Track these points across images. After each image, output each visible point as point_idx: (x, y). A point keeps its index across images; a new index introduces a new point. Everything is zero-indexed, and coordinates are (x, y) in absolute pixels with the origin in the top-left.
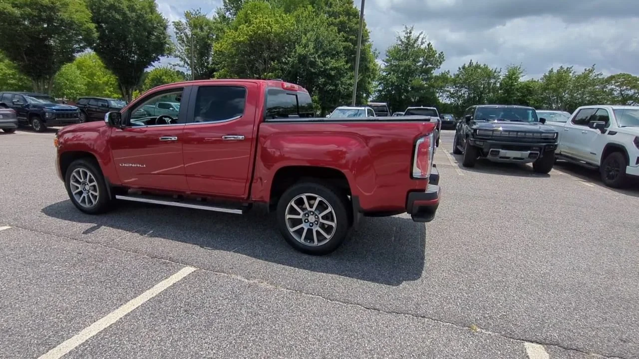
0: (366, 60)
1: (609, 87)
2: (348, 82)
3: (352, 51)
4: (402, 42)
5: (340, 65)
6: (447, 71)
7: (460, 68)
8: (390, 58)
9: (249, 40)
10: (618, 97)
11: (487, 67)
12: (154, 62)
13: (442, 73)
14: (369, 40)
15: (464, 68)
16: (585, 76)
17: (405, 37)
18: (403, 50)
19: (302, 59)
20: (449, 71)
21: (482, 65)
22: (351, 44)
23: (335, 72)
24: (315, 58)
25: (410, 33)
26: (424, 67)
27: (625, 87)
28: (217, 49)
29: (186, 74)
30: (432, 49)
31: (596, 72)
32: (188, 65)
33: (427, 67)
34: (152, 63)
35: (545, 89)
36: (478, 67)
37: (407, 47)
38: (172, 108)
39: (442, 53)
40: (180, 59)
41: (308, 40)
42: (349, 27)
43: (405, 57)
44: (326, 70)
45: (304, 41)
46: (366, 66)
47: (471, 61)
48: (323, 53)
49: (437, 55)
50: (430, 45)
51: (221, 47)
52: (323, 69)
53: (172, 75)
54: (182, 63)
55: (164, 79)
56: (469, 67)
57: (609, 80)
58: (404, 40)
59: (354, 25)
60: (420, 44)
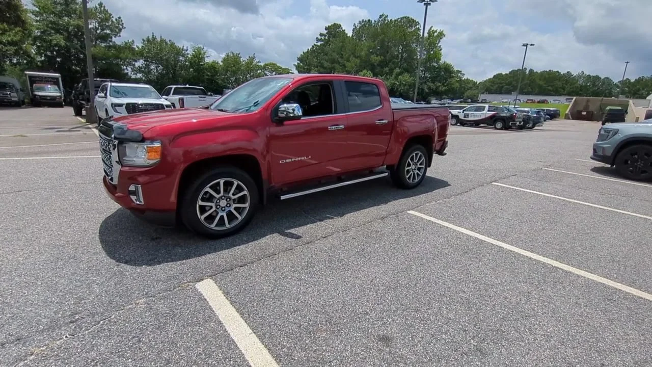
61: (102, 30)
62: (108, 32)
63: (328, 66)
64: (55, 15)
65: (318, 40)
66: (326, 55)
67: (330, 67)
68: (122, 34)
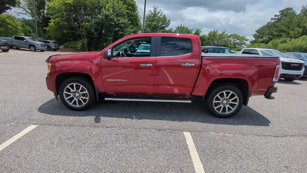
0: (137, 21)
1: (230, 39)
2: (129, 31)
3: (130, 15)
4: (152, 13)
5: (125, 21)
6: (171, 28)
7: (177, 28)
8: (147, 20)
9: (73, 3)
10: (232, 43)
11: (187, 28)
12: (7, 10)
13: (170, 29)
14: (138, 10)
15: (178, 27)
16: (222, 34)
17: (153, 10)
18: (152, 17)
19: (107, 16)
20: (172, 29)
21: (185, 27)
22: (130, 11)
23: (123, 25)
24: (113, 17)
25: (156, 9)
26: (162, 26)
27: (235, 39)
28: (52, 6)
29: (17, 18)
30: (165, 17)
31: (226, 33)
32: (29, 13)
33: (163, 26)
34: (6, 11)
35: (209, 39)
36: (184, 28)
37: (154, 16)
38: (26, 40)
39: (169, 20)
40: (23, 9)
41: (109, 7)
42: (128, 2)
43: (153, 21)
44: (119, 23)
45: (107, 7)
46: (137, 23)
47: (181, 25)
48: (117, 14)
49: (167, 21)
50: (165, 16)
51: (54, 5)
52: (117, 23)
53: (13, 19)
54: (24, 12)
55: (7, 21)
56: (180, 27)
57: (230, 37)
58: (153, 12)
59: (130, 2)
60: (160, 15)
61: (163, 25)
62: (165, 26)
63: (277, 34)
64: (150, 21)
65: (272, 19)
66: (277, 27)
67: (278, 34)
68: (169, 26)
